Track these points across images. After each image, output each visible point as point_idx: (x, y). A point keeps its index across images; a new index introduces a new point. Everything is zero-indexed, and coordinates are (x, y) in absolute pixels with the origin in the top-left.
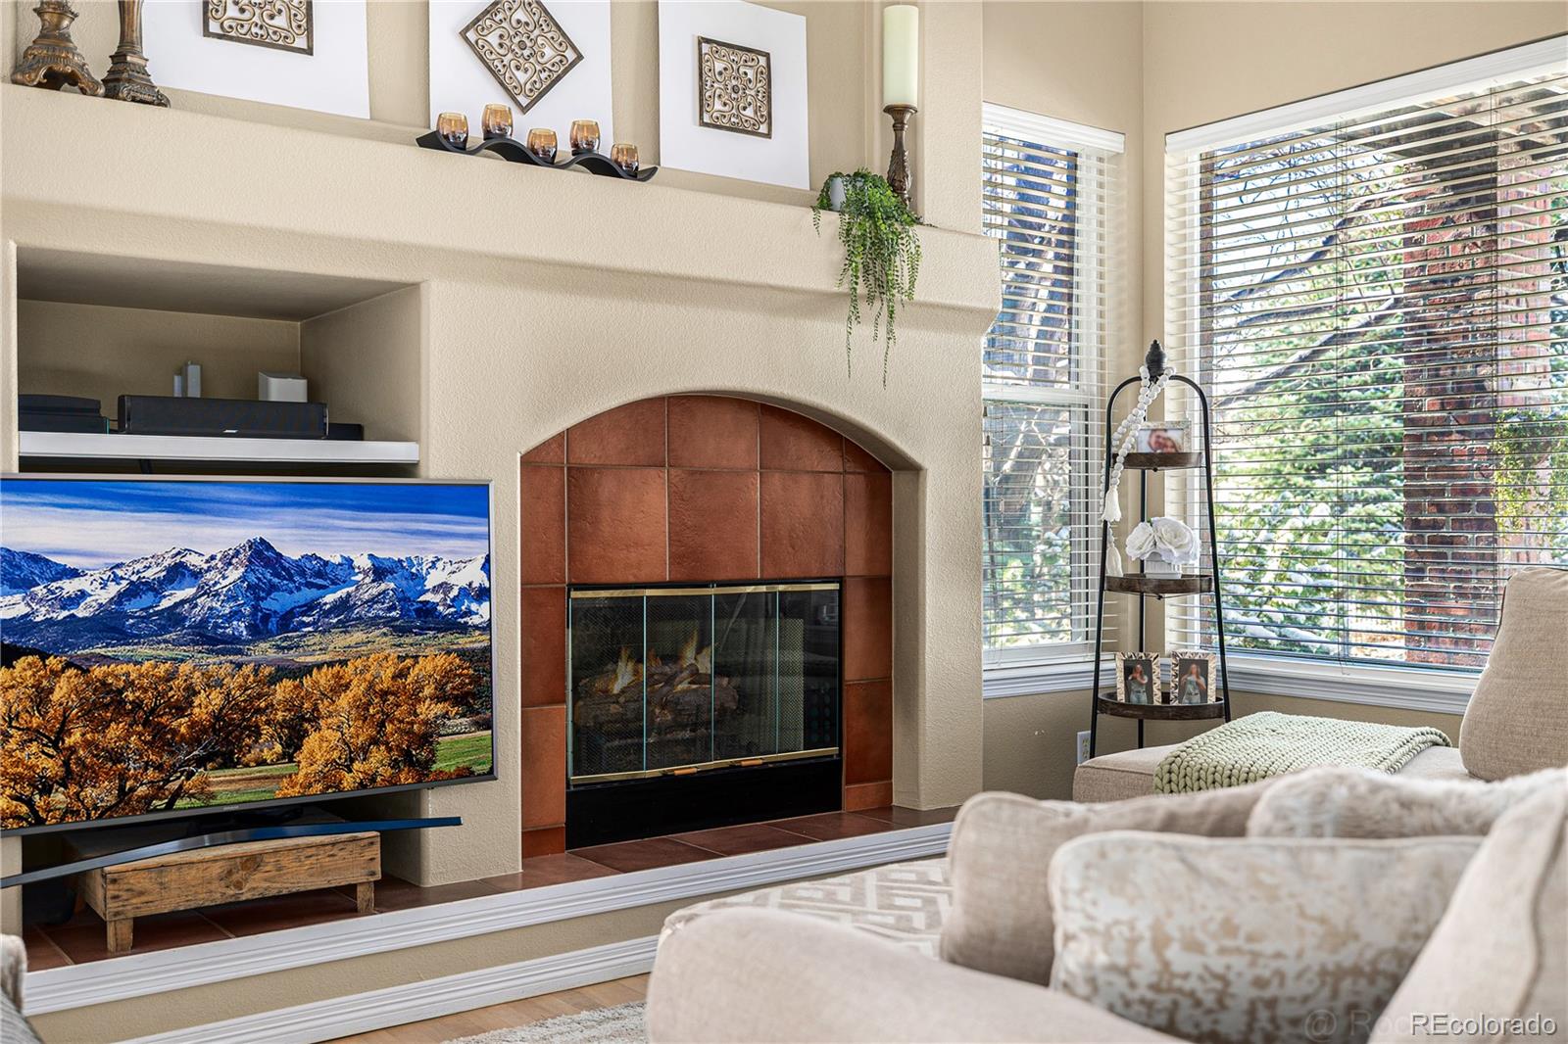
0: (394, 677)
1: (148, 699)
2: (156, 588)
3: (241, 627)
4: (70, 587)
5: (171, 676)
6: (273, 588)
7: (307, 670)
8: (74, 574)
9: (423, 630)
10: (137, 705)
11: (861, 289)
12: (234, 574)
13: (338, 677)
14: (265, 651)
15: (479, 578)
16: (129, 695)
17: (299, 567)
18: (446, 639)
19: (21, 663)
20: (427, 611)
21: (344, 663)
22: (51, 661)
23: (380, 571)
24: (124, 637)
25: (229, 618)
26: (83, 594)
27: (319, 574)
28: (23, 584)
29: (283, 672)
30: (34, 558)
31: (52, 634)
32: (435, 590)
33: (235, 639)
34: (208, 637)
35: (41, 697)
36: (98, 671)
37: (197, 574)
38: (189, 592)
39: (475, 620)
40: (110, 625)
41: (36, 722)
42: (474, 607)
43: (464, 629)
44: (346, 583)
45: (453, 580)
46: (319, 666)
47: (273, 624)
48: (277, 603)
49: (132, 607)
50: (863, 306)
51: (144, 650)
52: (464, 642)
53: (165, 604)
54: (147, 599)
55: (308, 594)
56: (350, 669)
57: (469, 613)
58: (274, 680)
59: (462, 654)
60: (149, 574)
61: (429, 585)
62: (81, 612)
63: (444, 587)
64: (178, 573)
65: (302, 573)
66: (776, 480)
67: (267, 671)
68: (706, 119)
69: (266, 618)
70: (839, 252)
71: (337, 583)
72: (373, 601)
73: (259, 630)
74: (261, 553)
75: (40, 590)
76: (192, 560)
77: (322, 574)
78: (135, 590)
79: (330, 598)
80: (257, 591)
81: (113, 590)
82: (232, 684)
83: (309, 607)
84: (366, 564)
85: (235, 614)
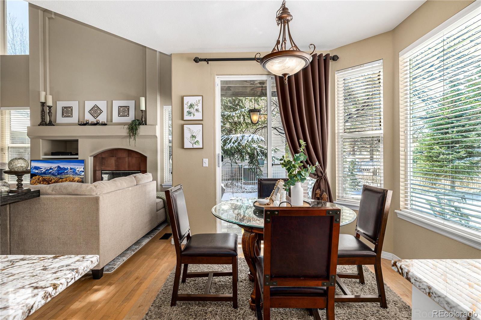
0: (72, 180)
1: (48, 180)
2: (49, 170)
3: (57, 174)
4: (41, 170)
5: (50, 178)
6: (60, 170)
7: (63, 178)
8: (42, 169)
9: (76, 175)
10: (47, 180)
11: (131, 134)
12: (56, 169)
13: (66, 179)
14: (59, 176)
15: (83, 170)
16: (46, 180)
17: (62, 168)
18: (78, 176)
19: (37, 176)
20: (76, 173)
21: (67, 178)
22: (40, 176)
23: (71, 169)
24: (46, 174)
25: (55, 173)
26: (42, 170)
27: (64, 169)
28: (38, 169)
29: (61, 178)
30: (39, 167)
31: (40, 174)
32: (77, 171)
33: (56, 175)
34: (53, 175)
35: (39, 179)
36: (44, 177)
37: (52, 169)
38: (52, 170)
39: (82, 174)
40: (45, 173)
41: (38, 181)
42: (82, 173)
43: (81, 175)
44: (67, 170)
45: (79, 170)
46: (64, 178)
47: (60, 174)
48: (60, 172)
49: (47, 172)
50: (132, 137)
51: (48, 176)
52: (80, 177)
53: (50, 171)
54: (48, 171)
55: (63, 171)
56: (67, 179)
57: (81, 173)
58: (60, 179)
59: (80, 178)
60: (48, 169)
61: (77, 170)
62: (42, 172)
63: (78, 171)
64: (51, 169)
65: (63, 169)
66: (130, 158)
67: (59, 178)
68: (119, 116)
69: (59, 173)
70: (128, 131)
71: (66, 170)
72: (70, 172)
73: (58, 174)
74: (59, 167)
75: (39, 170)
76: (52, 167)
77: (65, 169)
78: (47, 170)
79: (66, 171)
80: (58, 171)
81: (45, 170)
82: (56, 179)
83: (63, 172)
84: (70, 168)
85: (56, 173)
